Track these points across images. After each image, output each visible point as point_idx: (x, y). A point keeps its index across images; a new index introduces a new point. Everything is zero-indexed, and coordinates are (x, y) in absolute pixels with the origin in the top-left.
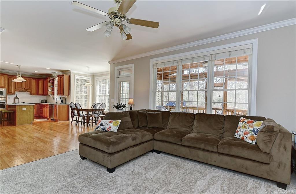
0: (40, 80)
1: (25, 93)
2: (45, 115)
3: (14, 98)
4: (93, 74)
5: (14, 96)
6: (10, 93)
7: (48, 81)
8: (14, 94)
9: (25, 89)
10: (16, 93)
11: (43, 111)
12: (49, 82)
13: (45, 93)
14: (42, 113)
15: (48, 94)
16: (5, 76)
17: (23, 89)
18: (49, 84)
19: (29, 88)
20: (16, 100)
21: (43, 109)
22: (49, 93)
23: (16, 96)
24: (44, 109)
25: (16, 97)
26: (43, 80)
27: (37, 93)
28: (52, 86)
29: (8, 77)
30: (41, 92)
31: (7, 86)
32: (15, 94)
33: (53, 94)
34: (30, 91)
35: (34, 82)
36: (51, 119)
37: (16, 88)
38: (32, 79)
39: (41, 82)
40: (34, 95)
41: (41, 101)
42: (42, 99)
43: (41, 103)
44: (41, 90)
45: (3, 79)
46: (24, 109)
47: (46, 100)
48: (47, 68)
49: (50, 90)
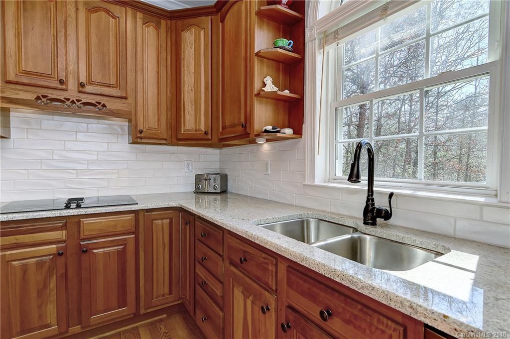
9: (89, 88)
26: (207, 20)
41: (199, 179)
47: (224, 178)
49: (269, 80)
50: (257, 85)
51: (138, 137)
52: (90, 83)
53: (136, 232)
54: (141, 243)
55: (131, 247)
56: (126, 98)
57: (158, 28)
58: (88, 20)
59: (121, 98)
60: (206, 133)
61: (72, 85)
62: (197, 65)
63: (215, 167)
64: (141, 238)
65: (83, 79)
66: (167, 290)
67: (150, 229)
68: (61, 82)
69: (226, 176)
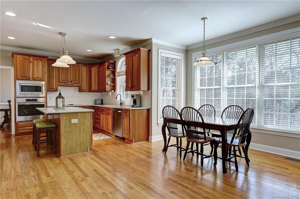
0: (93, 67)
1: (72, 88)
2: (104, 126)
3: (56, 98)
4: (187, 46)
5: (57, 94)
6: (51, 89)
7: (106, 66)
8: (56, 90)
10: (59, 88)
11: (99, 119)
12: (108, 68)
13: (101, 89)
14: (99, 123)
15: (107, 90)
16: (43, 59)
17: (70, 81)
18: (108, 72)
19: (77, 80)
20: (60, 100)
21: (100, 116)
22: (108, 88)
23: (60, 94)
24: (102, 116)
25: (60, 96)
26: (97, 66)
27: (89, 88)
28: (112, 75)
29: (47, 63)
30: (94, 87)
31: (46, 78)
32: (59, 91)
33: (114, 88)
34: (78, 85)
35: (84, 70)
36: (116, 136)
37: (60, 81)
38: (81, 66)
39: (94, 70)
40: (85, 91)
41: (96, 100)
42: (96, 98)
43: (95, 104)
44: (95, 83)
45: (40, 67)
46: (74, 121)
47: (102, 101)
48: (110, 37)
49: (109, 82)
50: (107, 82)
51: (81, 90)
57: (86, 66)
60: (97, 90)
62: (95, 75)
63: (100, 97)
65: (72, 80)
68: (68, 81)
69: (103, 100)
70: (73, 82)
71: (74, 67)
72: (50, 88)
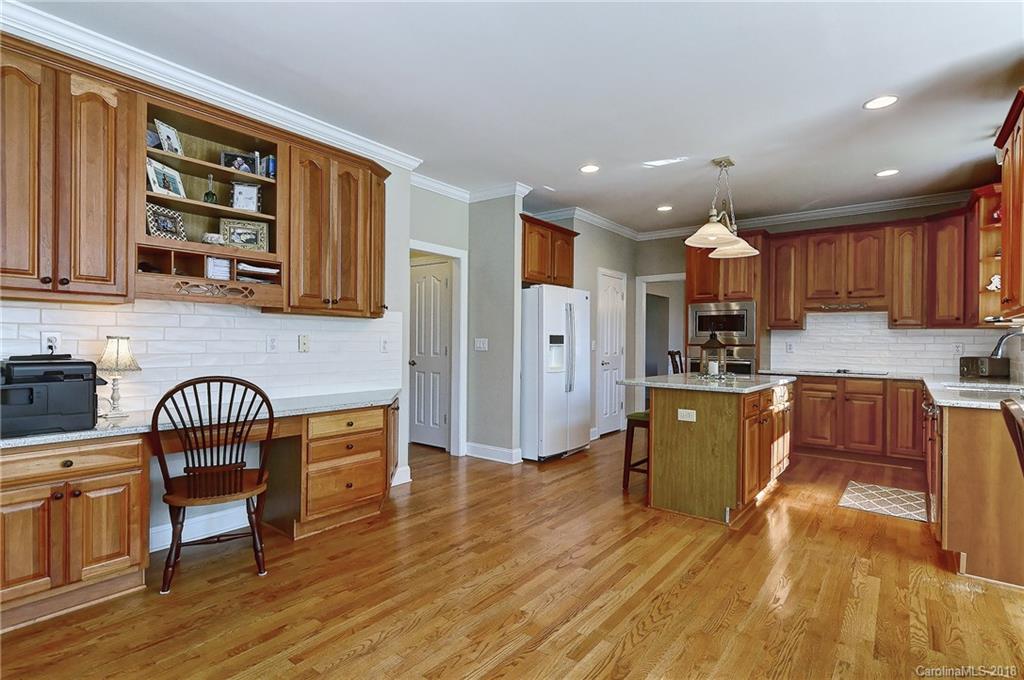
6: (780, 321)
7: (983, 214)
12: (991, 220)
13: (972, 312)
15: (980, 316)
18: (990, 238)
19: (873, 286)
22: (987, 306)
27: (924, 314)
29: (770, 246)
30: (946, 306)
31: (758, 291)
34: (881, 302)
35: (905, 247)
37: (810, 295)
38: (893, 233)
39: (948, 238)
40: (906, 325)
44: (950, 293)
46: (687, 415)
48: (868, 106)
50: (982, 285)
52: (856, 290)
53: (884, 394)
54: (888, 403)
55: (880, 404)
56: (883, 296)
57: (914, 234)
58: (856, 247)
59: (879, 296)
60: (959, 318)
61: (843, 294)
64: (888, 398)
65: (851, 288)
66: (910, 445)
67: (896, 396)
68: (837, 293)
70: (854, 295)
71: (860, 244)
72: (778, 317)
